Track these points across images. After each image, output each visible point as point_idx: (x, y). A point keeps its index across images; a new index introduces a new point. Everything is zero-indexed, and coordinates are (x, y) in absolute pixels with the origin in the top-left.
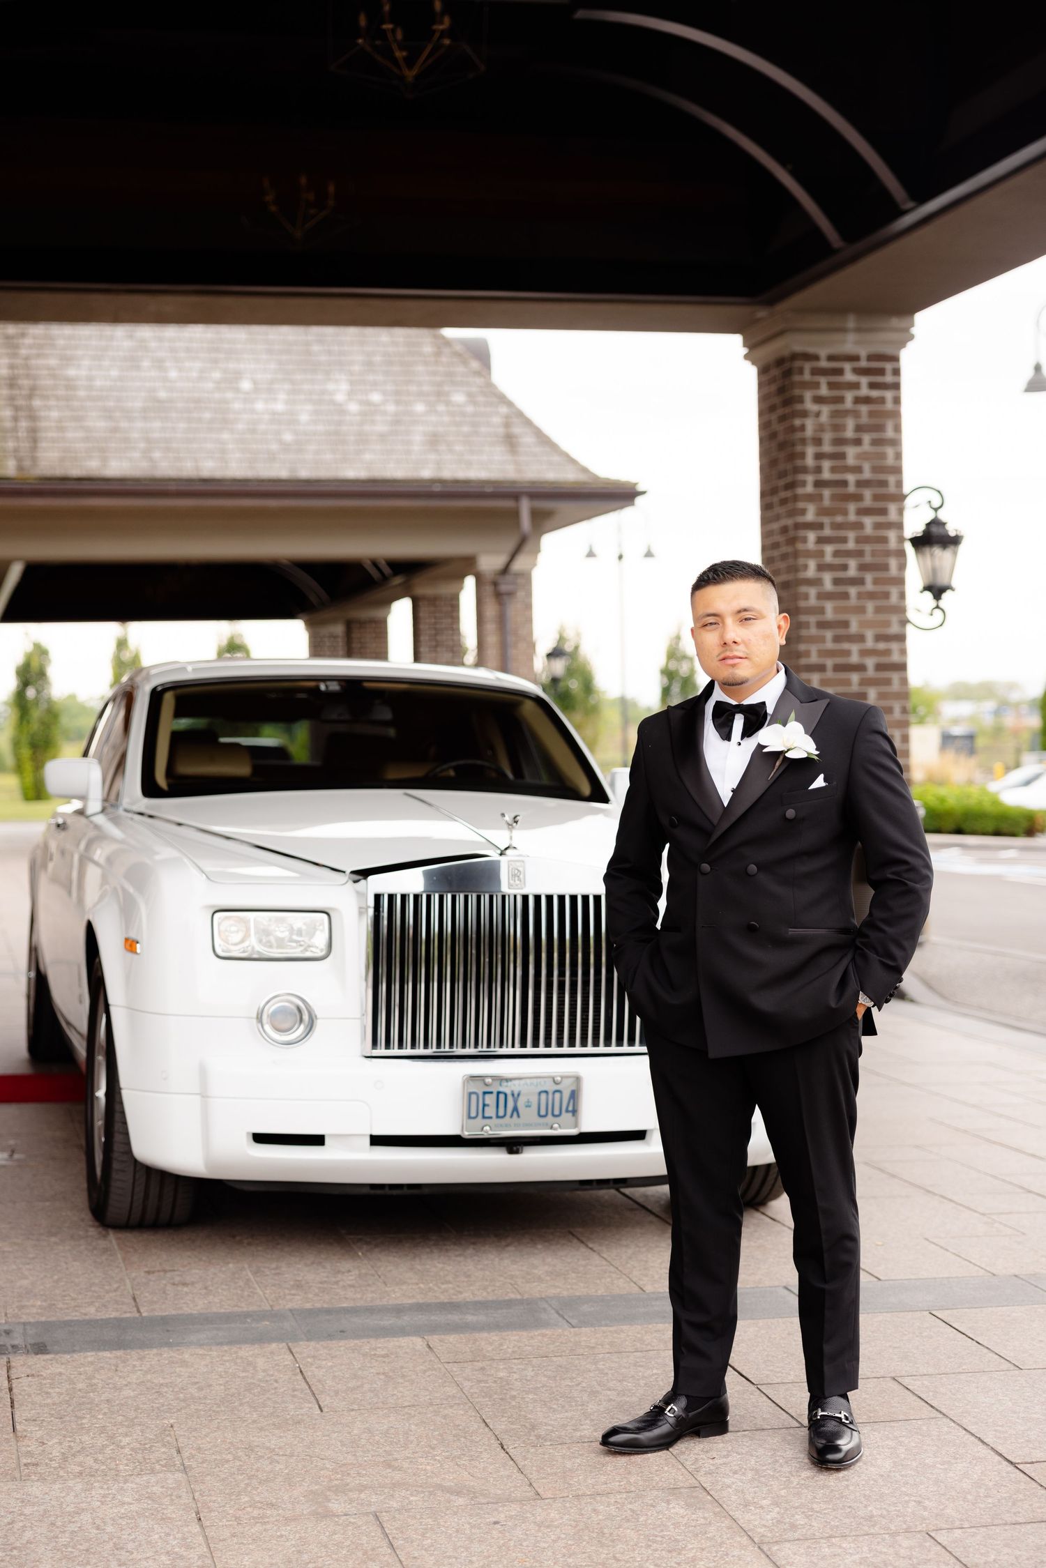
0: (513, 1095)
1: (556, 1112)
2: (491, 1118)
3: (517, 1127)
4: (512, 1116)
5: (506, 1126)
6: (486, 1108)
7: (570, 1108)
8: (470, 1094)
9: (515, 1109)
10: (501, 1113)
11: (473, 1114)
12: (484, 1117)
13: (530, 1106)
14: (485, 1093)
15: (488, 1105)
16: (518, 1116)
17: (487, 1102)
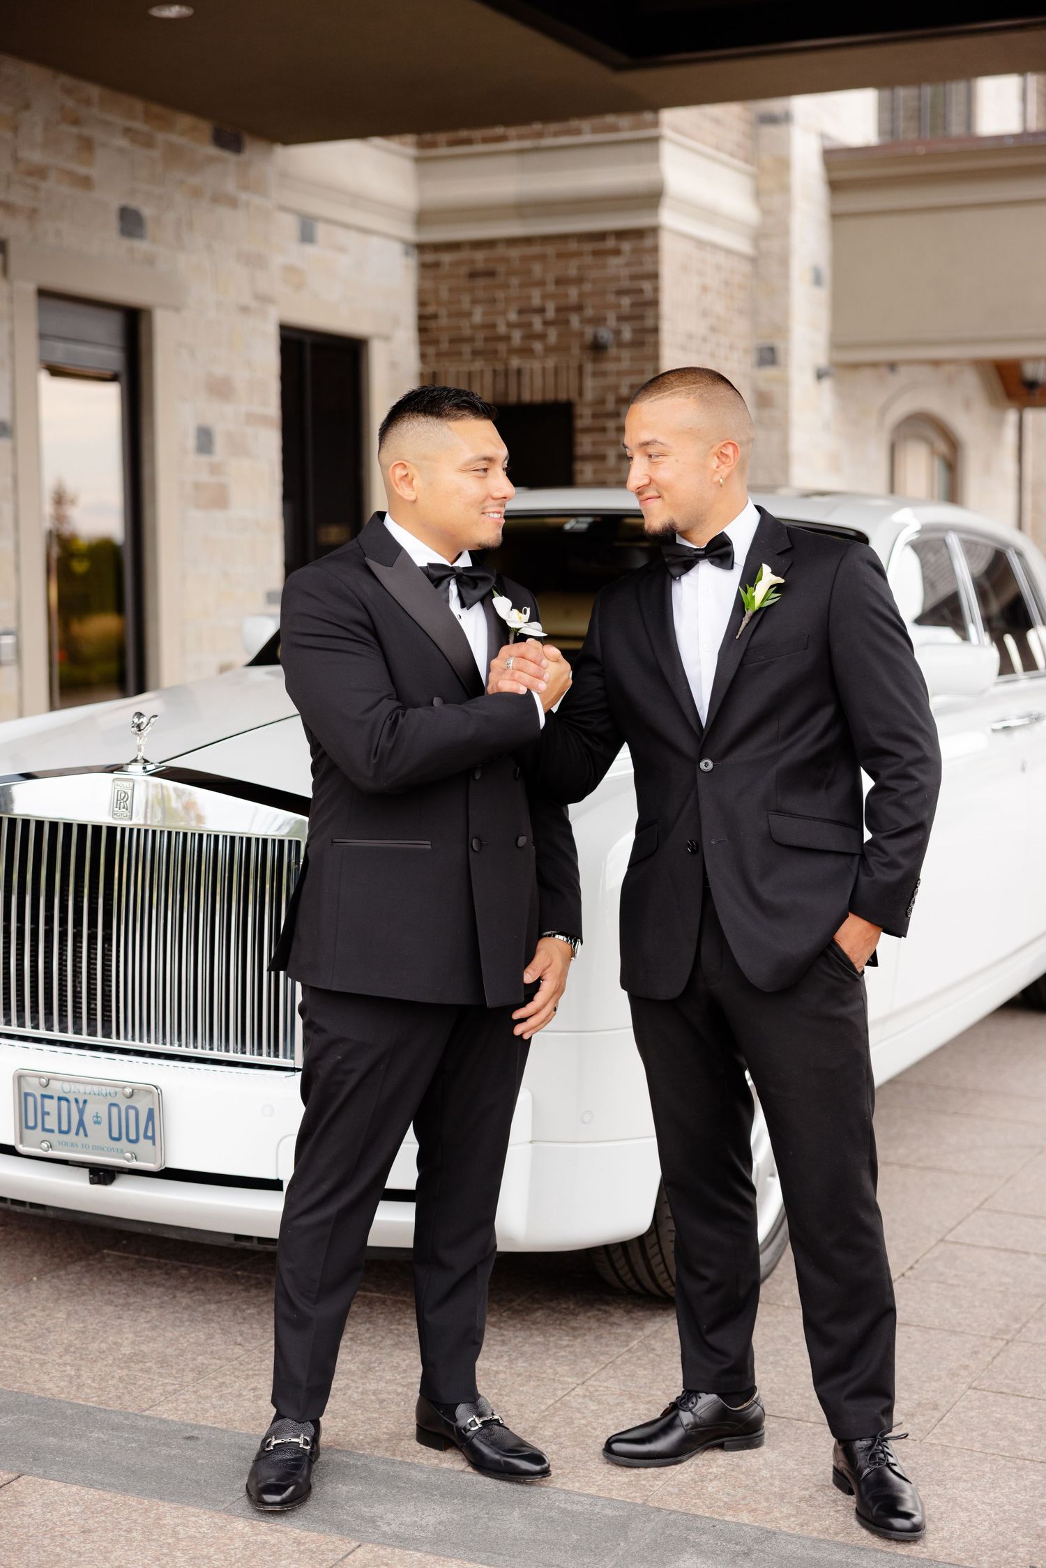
0: (77, 1101)
1: (133, 1136)
2: (52, 1131)
3: (85, 1148)
4: (77, 1134)
5: (72, 1145)
6: (46, 1117)
7: (150, 1134)
8: (26, 1095)
9: (81, 1123)
10: (65, 1128)
11: (31, 1124)
12: (44, 1129)
13: (99, 1123)
14: (43, 1096)
15: (48, 1114)
16: (86, 1135)
17: (46, 1110)
